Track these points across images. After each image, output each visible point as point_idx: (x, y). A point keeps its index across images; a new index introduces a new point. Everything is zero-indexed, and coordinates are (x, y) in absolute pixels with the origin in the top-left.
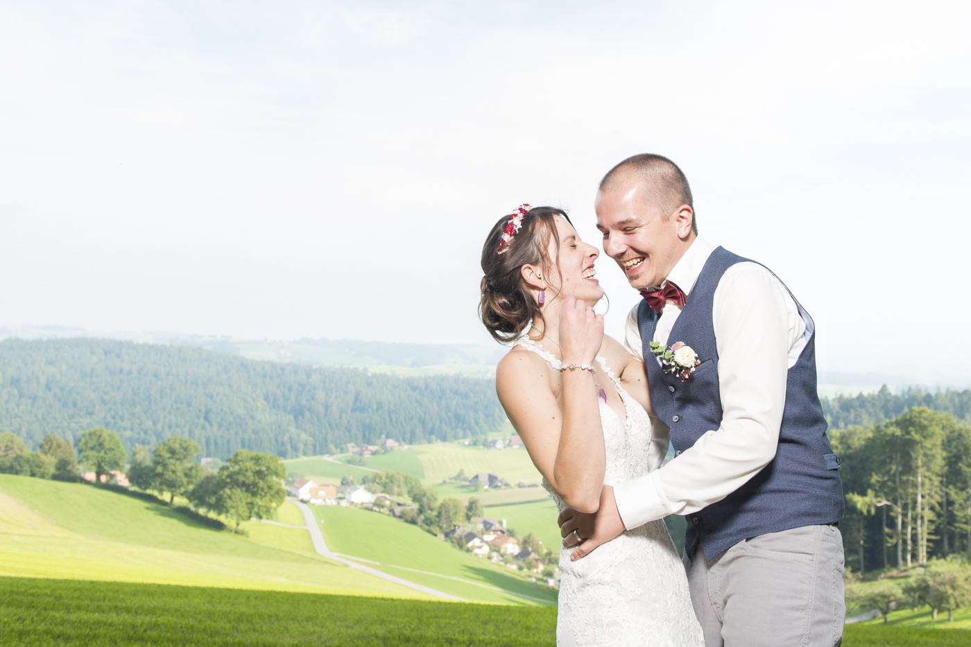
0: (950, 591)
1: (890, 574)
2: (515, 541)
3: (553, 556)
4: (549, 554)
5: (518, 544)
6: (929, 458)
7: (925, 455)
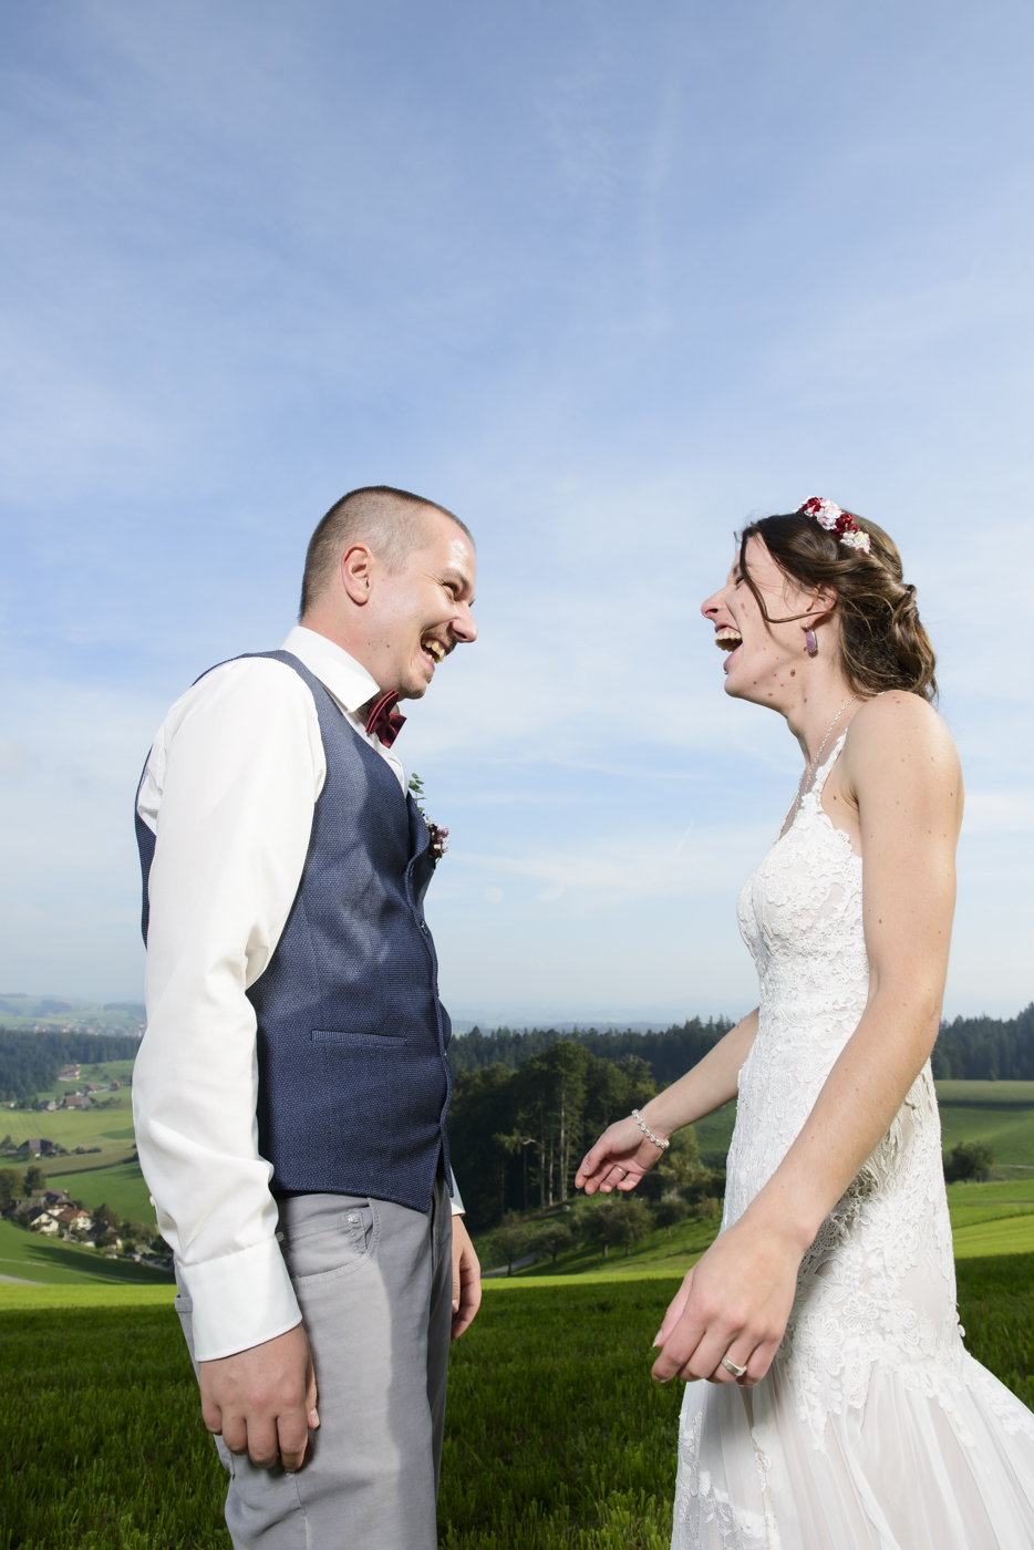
0: (630, 1225)
1: (534, 1215)
2: (86, 1214)
3: (132, 1228)
4: (127, 1226)
5: (90, 1217)
6: (573, 1091)
7: (569, 1089)
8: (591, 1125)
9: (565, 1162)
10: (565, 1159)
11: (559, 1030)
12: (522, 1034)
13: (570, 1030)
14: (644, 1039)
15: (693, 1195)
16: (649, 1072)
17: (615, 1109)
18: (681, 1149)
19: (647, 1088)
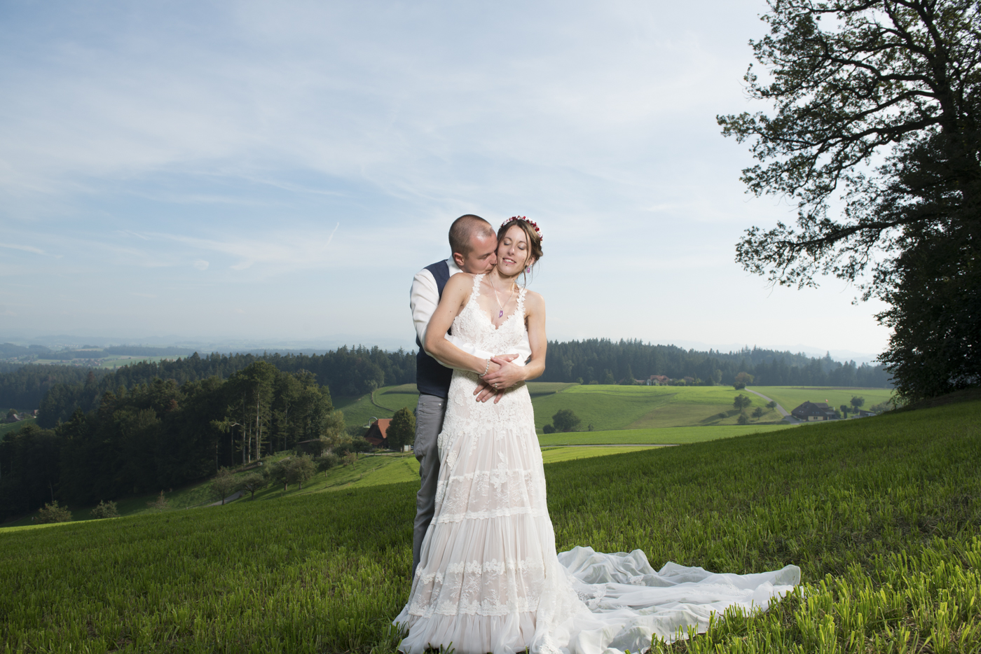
0: (302, 471)
1: (238, 469)
6: (265, 392)
7: (262, 391)
8: (276, 413)
9: (259, 436)
10: (259, 434)
11: (254, 354)
12: (228, 357)
13: (262, 354)
14: (310, 359)
15: (341, 451)
16: (315, 380)
17: (292, 403)
18: (334, 425)
19: (313, 389)
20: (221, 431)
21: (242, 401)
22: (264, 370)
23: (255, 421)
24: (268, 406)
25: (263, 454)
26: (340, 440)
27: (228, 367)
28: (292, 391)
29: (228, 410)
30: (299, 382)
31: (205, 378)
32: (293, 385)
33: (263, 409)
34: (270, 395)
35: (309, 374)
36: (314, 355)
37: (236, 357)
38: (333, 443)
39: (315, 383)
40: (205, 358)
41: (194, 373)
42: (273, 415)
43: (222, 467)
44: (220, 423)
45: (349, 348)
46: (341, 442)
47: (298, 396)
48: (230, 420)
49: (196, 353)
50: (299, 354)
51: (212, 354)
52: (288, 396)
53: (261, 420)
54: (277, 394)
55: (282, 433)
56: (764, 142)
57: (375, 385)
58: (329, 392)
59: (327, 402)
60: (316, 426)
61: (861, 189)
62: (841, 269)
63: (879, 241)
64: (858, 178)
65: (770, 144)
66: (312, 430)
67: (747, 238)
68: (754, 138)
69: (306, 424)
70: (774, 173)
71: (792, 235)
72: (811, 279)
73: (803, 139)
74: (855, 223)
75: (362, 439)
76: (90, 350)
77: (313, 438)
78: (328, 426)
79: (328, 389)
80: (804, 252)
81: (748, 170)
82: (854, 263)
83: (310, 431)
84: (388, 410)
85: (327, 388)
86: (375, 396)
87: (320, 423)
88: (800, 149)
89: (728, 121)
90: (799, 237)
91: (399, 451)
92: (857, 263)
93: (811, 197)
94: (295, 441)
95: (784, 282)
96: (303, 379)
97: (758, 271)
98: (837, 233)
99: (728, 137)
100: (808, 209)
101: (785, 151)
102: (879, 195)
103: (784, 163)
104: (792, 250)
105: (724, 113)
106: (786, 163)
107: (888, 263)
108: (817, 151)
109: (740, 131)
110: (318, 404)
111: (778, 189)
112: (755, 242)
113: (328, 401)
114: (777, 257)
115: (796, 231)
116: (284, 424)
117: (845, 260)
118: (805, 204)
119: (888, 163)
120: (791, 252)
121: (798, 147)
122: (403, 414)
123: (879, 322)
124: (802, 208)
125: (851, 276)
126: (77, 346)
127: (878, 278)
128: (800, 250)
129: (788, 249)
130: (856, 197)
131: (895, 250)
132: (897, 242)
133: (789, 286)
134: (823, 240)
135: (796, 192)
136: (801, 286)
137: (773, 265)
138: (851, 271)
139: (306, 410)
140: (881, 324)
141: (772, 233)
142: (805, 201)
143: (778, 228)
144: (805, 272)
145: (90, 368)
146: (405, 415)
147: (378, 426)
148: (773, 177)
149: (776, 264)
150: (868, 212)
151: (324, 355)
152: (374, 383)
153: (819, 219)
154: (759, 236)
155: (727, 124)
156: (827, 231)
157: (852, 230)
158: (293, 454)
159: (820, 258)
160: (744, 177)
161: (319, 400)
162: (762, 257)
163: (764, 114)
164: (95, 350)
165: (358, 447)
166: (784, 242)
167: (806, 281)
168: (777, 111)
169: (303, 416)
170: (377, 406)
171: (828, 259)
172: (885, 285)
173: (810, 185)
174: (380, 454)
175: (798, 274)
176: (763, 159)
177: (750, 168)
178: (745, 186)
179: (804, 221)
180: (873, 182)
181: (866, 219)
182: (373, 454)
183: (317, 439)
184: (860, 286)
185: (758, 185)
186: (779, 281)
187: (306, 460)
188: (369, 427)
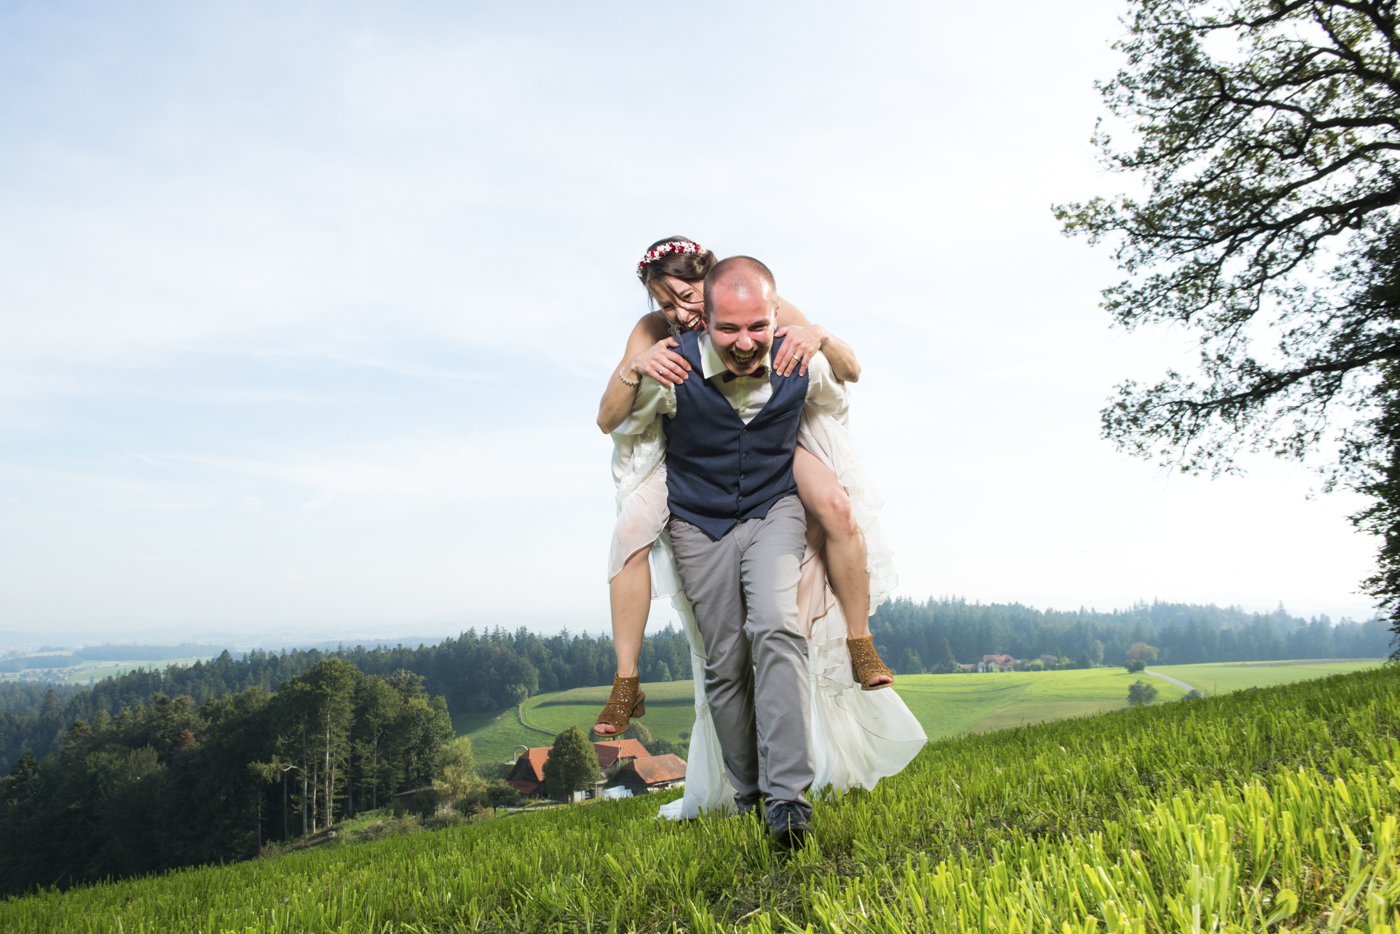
1: (295, 845)
7: (335, 710)
8: (359, 745)
9: (330, 786)
10: (330, 783)
11: (321, 649)
12: (279, 656)
13: (335, 649)
14: (415, 653)
15: (467, 807)
16: (422, 687)
17: (385, 727)
18: (455, 761)
19: (420, 702)
20: (265, 781)
21: (302, 727)
22: (337, 674)
23: (324, 761)
24: (344, 734)
25: (338, 817)
26: (465, 787)
27: (279, 673)
28: (384, 707)
29: (278, 744)
30: (396, 690)
31: (240, 691)
32: (385, 696)
33: (336, 739)
34: (348, 715)
35: (412, 677)
36: (421, 646)
37: (292, 656)
38: (454, 793)
39: (423, 691)
40: (241, 659)
41: (223, 684)
42: (353, 749)
43: (268, 842)
44: (267, 766)
45: (479, 633)
46: (468, 790)
47: (395, 715)
48: (282, 761)
49: (226, 651)
50: (396, 646)
51: (253, 653)
52: (377, 716)
53: (333, 759)
54: (360, 713)
55: (368, 780)
56: (1134, 242)
57: (523, 693)
58: (446, 707)
59: (443, 724)
60: (426, 764)
61: (1302, 308)
62: (1281, 443)
63: (1342, 394)
64: (1296, 289)
65: (1144, 246)
66: (419, 772)
67: (1119, 399)
68: (1116, 237)
69: (409, 763)
70: (1155, 291)
71: (1194, 390)
72: (1231, 461)
73: (1198, 232)
74: (1298, 365)
75: (503, 784)
76: (51, 654)
77: (420, 786)
78: (445, 763)
79: (444, 700)
80: (1216, 415)
81: (1110, 291)
82: (1302, 432)
83: (415, 773)
84: (547, 734)
85: (442, 700)
86: (524, 710)
87: (432, 759)
88: (1193, 249)
89: (1071, 213)
90: (1205, 393)
91: (566, 802)
92: (1307, 432)
93: (1220, 327)
94: (391, 792)
95: (1187, 468)
96: (403, 685)
97: (1142, 453)
98: (1270, 384)
99: (1072, 238)
100: (1217, 345)
101: (1169, 255)
102: (1333, 316)
103: (1170, 275)
104: (1195, 413)
105: (1064, 202)
106: (1173, 276)
107: (1362, 427)
108: (1224, 252)
109: (1091, 226)
110: (428, 728)
111: (1163, 315)
112: (1133, 406)
113: (445, 721)
114: (1171, 428)
115: (1199, 383)
116: (371, 766)
117: (1287, 427)
118: (1210, 338)
119: (1344, 261)
120: (1194, 418)
121: (1191, 247)
122: (570, 738)
123: (1356, 528)
124: (1206, 345)
125: (1299, 453)
126: (30, 650)
127: (1347, 453)
128: (1209, 413)
129: (1189, 413)
130: (1295, 322)
131: (1372, 407)
132: (1374, 393)
133: (1195, 474)
134: (1245, 396)
135: (1193, 318)
136: (1215, 474)
137: (1165, 441)
138: (1298, 444)
139: (409, 739)
140: (1359, 530)
141: (1160, 389)
142: (1211, 334)
143: (1169, 379)
144: (1221, 451)
145: (49, 685)
146: (574, 740)
147: (528, 761)
148: (1153, 299)
149: (1171, 439)
150: (1319, 346)
151: (438, 645)
152: (521, 689)
153: (1237, 360)
154: (1138, 396)
155: (1070, 218)
156: (1252, 381)
157: (1294, 376)
158: (387, 814)
159: (1244, 426)
160: (1105, 302)
161: (429, 720)
162: (1146, 428)
163: (1129, 197)
164: (58, 653)
165: (496, 798)
166: (1181, 402)
167: (1224, 466)
168: (1150, 189)
169: (403, 748)
170: (527, 728)
171: (1258, 427)
172: (1359, 465)
173: (1216, 308)
174: (533, 809)
175: (1210, 455)
176: (1134, 271)
177: (1113, 287)
178: (1111, 317)
179: (1212, 365)
180: (1321, 293)
181: (1317, 359)
182: (521, 809)
183: (427, 788)
184: (1317, 468)
185: (1129, 312)
186: (1180, 468)
187: (408, 823)
188: (514, 763)
